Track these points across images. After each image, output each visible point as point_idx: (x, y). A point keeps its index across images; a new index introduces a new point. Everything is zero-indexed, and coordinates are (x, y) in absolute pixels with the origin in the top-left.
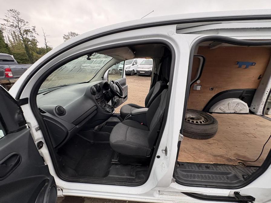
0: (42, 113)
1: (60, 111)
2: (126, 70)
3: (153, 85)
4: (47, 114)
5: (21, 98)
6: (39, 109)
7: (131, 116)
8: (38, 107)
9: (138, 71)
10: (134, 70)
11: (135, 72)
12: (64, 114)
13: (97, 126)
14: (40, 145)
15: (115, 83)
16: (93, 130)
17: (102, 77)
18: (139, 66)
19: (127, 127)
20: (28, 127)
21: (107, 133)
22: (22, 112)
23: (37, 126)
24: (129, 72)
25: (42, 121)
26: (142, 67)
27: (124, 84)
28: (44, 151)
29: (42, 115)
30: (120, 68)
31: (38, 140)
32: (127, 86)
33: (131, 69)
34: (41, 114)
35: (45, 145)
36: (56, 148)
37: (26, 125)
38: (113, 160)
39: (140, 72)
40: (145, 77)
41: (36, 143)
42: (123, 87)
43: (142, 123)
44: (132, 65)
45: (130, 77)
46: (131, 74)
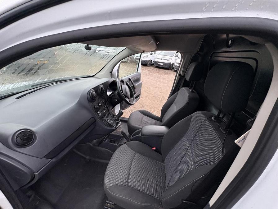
2: (143, 59)
3: (175, 91)
7: (140, 135)
9: (155, 62)
10: (151, 60)
11: (153, 62)
12: (33, 142)
13: (95, 140)
15: (125, 83)
16: (90, 144)
17: (110, 72)
18: (157, 56)
19: (133, 152)
21: (107, 150)
24: (146, 62)
26: (161, 58)
27: (138, 80)
30: (136, 56)
32: (141, 83)
33: (148, 59)
38: (107, 201)
39: (158, 64)
40: (163, 70)
42: (136, 85)
43: (155, 148)
44: (150, 55)
45: (147, 67)
46: (148, 65)
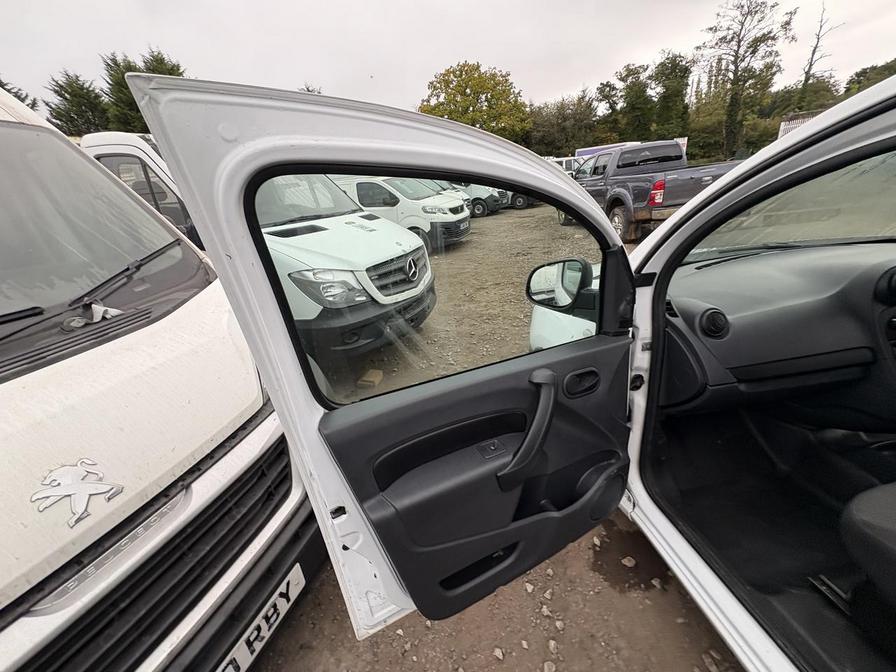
0: (670, 315)
1: (714, 324)
4: (678, 322)
5: (643, 272)
6: (669, 303)
8: (668, 298)
12: (721, 337)
14: (637, 382)
16: (810, 432)
20: (630, 335)
22: (634, 302)
23: (648, 341)
25: (662, 333)
28: (639, 400)
29: (667, 319)
31: (638, 369)
34: (667, 316)
35: (644, 388)
36: (663, 407)
37: (631, 329)
41: (631, 374)
